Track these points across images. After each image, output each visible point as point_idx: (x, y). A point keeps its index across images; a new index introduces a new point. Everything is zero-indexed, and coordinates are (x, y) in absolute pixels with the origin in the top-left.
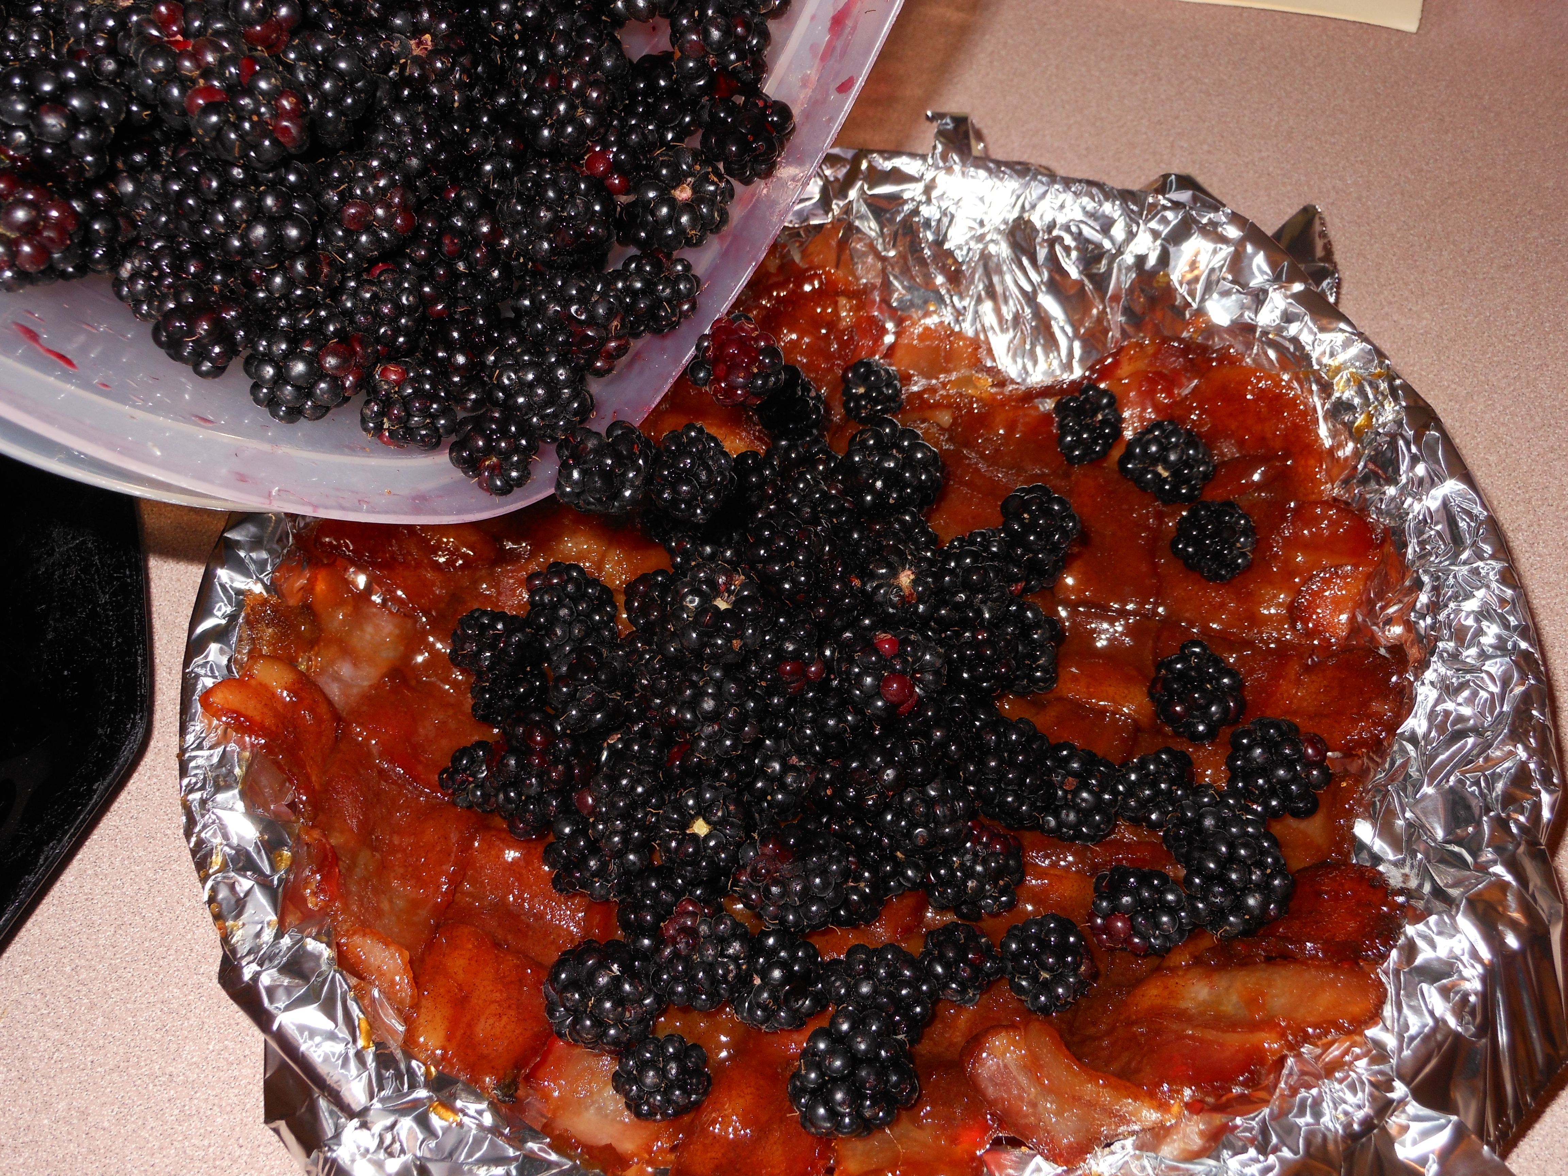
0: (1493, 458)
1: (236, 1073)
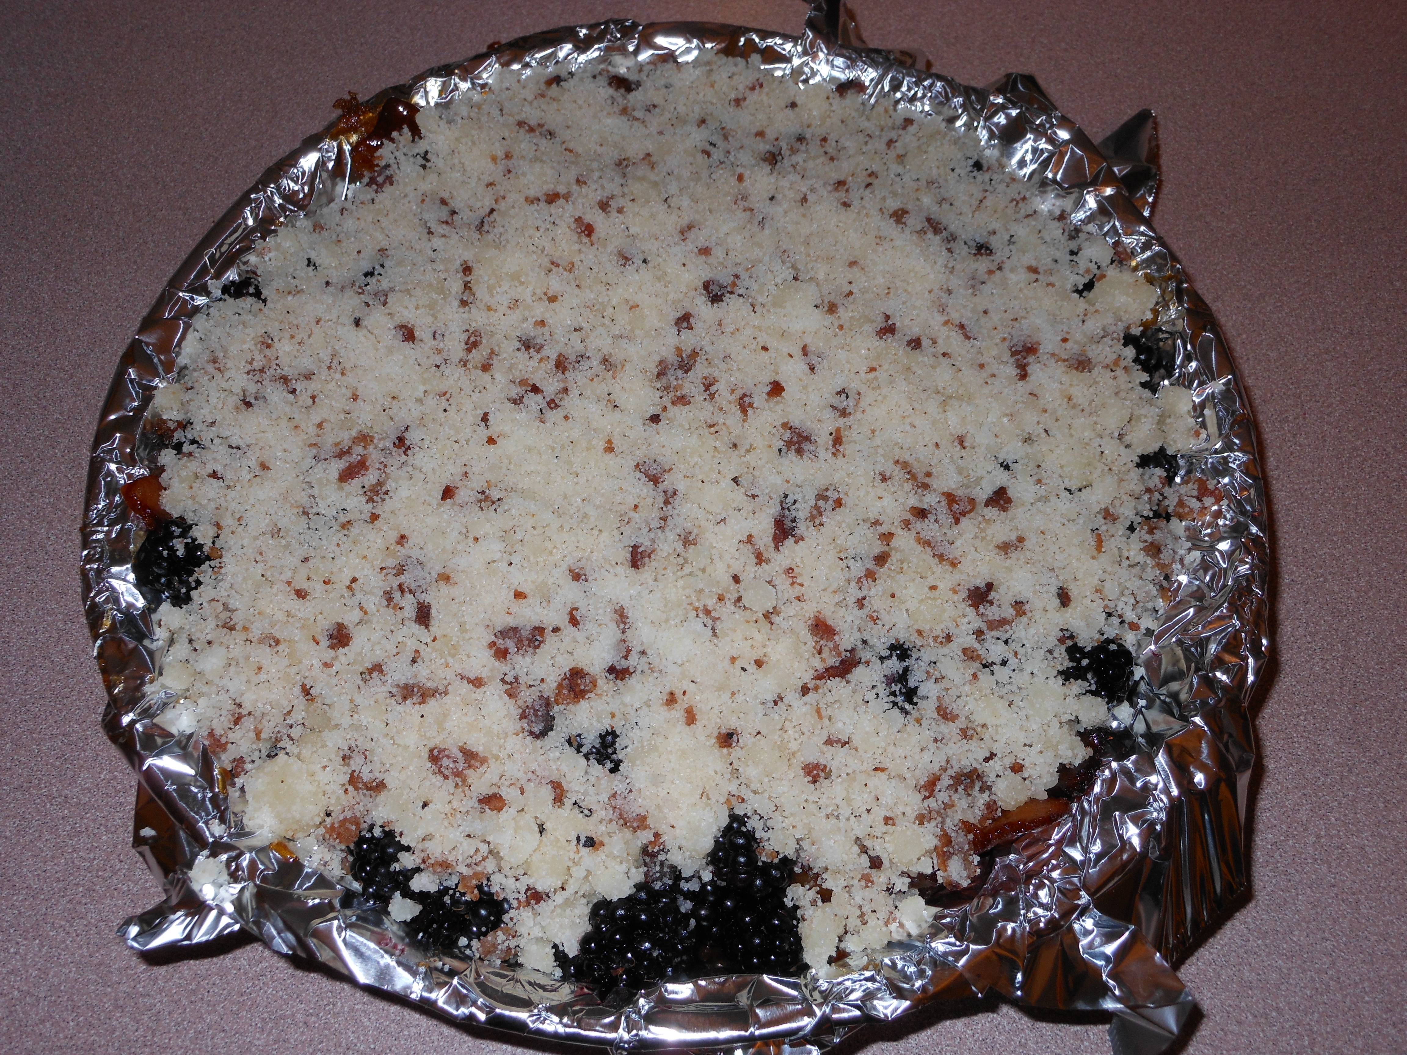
0: (1273, 355)
1: (122, 800)
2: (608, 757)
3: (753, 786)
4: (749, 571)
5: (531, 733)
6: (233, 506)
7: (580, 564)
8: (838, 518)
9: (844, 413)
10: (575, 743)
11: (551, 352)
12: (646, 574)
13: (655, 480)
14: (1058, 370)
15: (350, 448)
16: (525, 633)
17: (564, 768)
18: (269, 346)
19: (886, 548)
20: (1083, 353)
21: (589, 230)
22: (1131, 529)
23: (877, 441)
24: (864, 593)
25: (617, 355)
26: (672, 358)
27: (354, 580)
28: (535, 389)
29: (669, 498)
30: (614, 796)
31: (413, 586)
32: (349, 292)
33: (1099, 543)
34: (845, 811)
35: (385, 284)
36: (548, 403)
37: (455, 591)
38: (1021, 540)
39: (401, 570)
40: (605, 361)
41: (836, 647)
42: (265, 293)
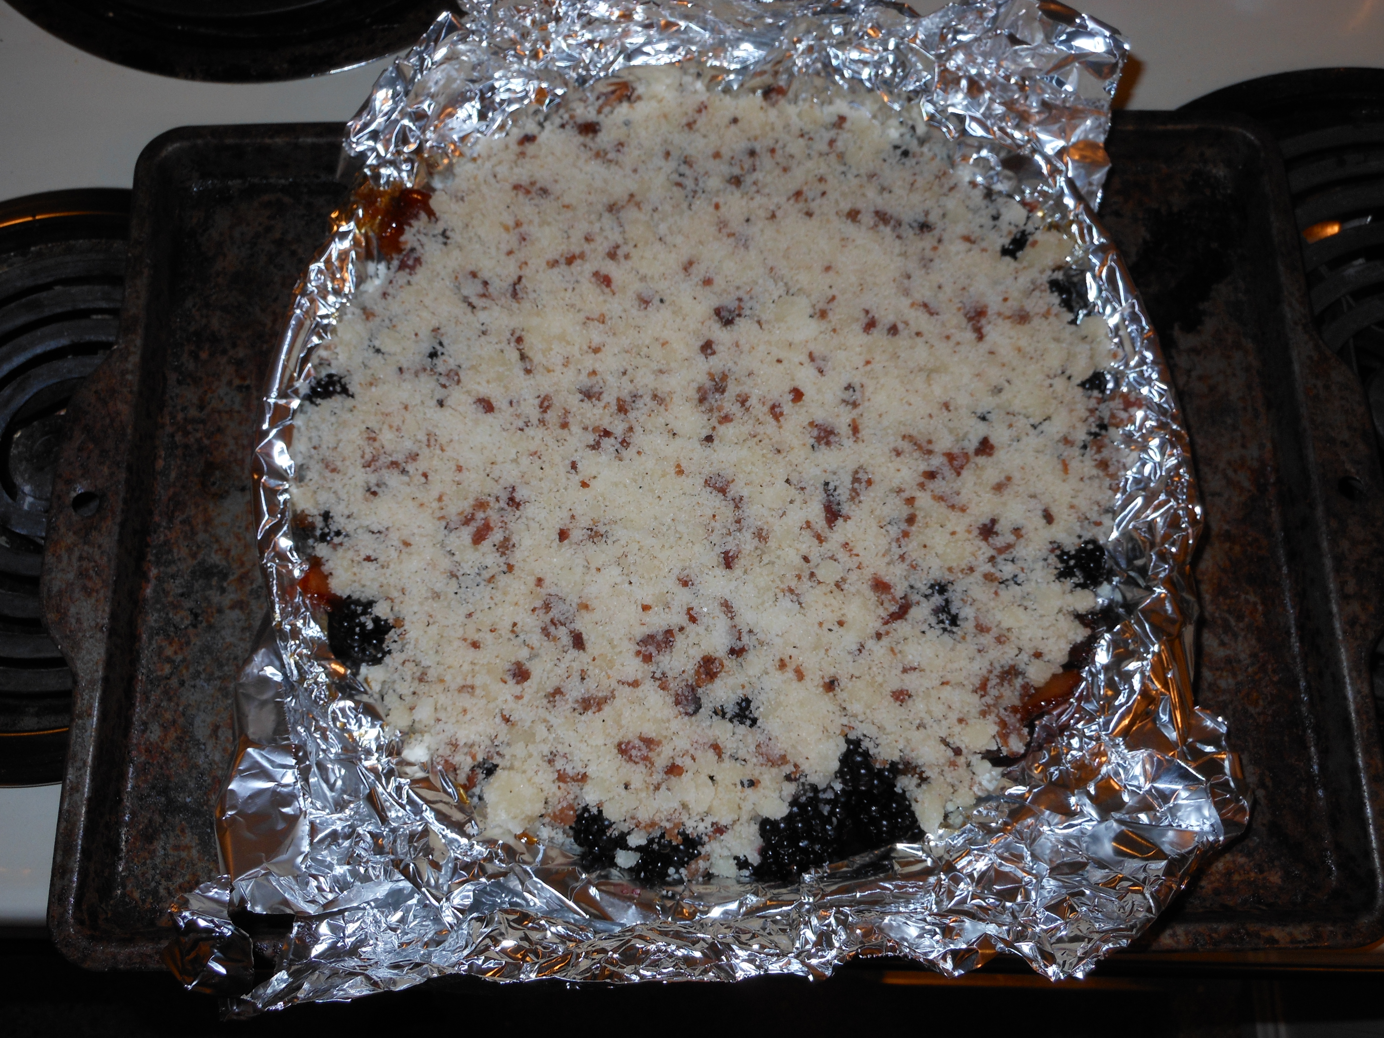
2: (746, 717)
3: (860, 718)
4: (815, 552)
5: (687, 714)
6: (392, 581)
7: (686, 572)
8: (872, 494)
9: (855, 405)
10: (720, 713)
11: (610, 397)
12: (738, 571)
13: (723, 491)
14: (1006, 326)
15: (473, 514)
16: (660, 638)
17: (717, 733)
18: (374, 440)
19: (912, 511)
20: (1022, 309)
21: (606, 281)
22: (1085, 447)
23: (885, 423)
24: (904, 550)
25: (663, 389)
26: (709, 384)
27: (515, 624)
28: (607, 434)
29: (738, 503)
30: (758, 746)
31: (562, 619)
32: (423, 377)
33: (1065, 467)
34: (928, 721)
35: (452, 363)
36: (622, 443)
37: (596, 616)
38: (1009, 479)
39: (547, 607)
40: (655, 397)
41: (894, 599)
42: (351, 389)
